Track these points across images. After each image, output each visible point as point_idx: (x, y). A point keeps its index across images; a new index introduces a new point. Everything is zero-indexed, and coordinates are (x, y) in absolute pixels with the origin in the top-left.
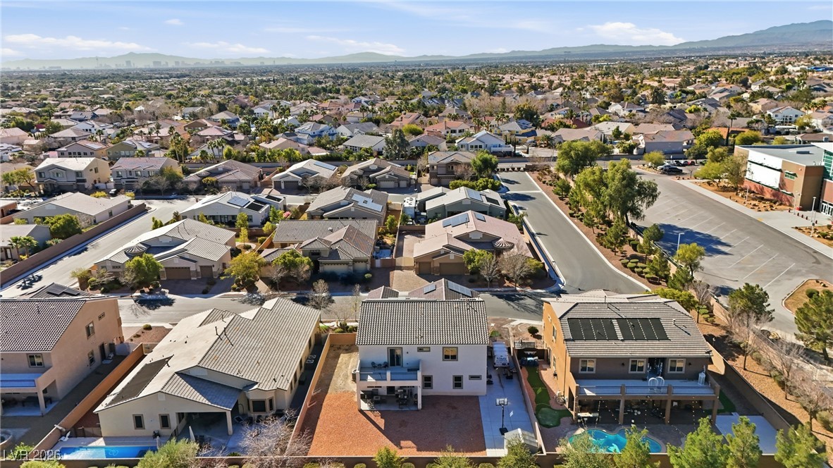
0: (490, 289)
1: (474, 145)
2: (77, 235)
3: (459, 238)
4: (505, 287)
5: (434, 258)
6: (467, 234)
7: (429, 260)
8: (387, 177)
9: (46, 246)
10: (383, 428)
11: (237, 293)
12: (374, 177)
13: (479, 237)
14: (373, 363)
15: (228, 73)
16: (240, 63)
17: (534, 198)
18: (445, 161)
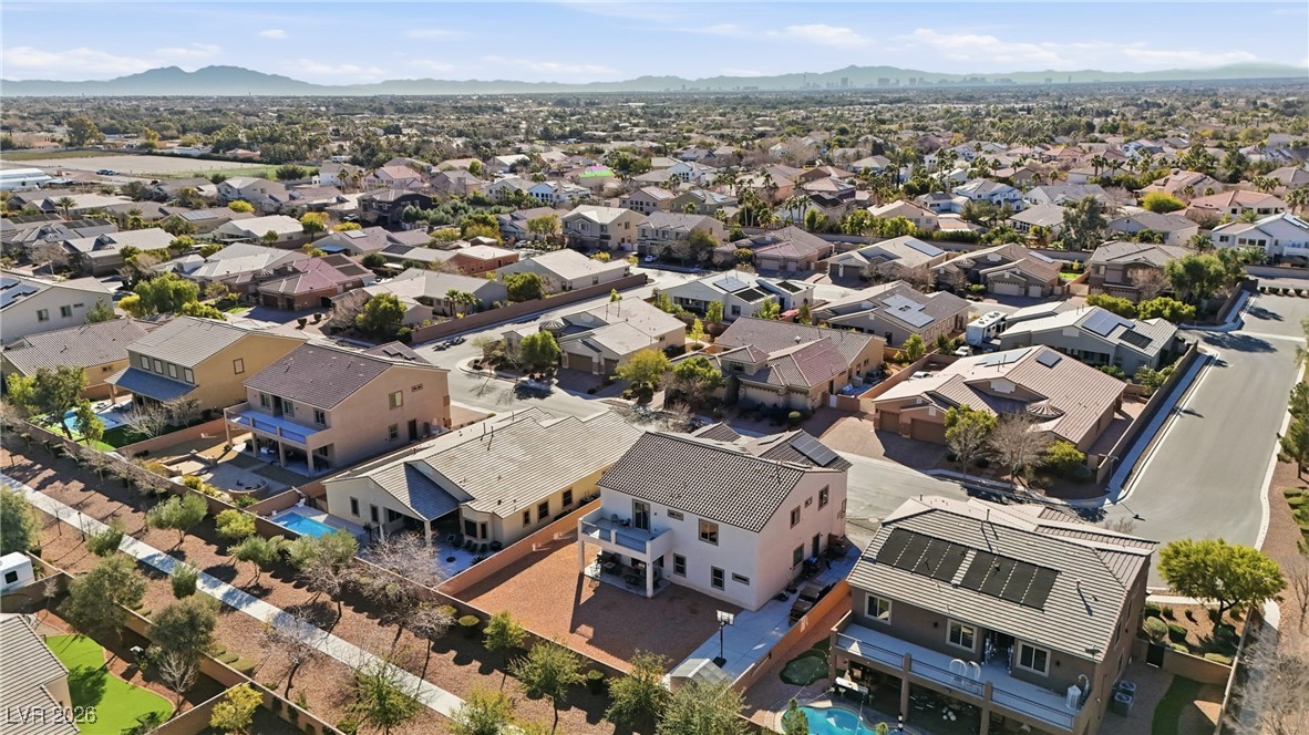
0: (968, 477)
1: (1248, 238)
2: (536, 300)
3: (973, 386)
4: (1003, 481)
5: (903, 408)
6: (987, 382)
7: (896, 411)
8: (1007, 276)
9: (492, 307)
10: (582, 601)
11: (625, 401)
12: (985, 275)
13: (1008, 389)
14: (616, 516)
15: (972, 97)
16: (1010, 80)
17: (1274, 350)
18: (1122, 261)
